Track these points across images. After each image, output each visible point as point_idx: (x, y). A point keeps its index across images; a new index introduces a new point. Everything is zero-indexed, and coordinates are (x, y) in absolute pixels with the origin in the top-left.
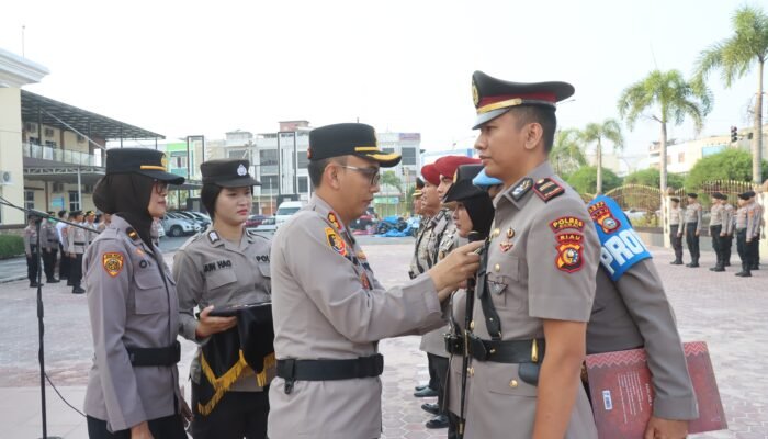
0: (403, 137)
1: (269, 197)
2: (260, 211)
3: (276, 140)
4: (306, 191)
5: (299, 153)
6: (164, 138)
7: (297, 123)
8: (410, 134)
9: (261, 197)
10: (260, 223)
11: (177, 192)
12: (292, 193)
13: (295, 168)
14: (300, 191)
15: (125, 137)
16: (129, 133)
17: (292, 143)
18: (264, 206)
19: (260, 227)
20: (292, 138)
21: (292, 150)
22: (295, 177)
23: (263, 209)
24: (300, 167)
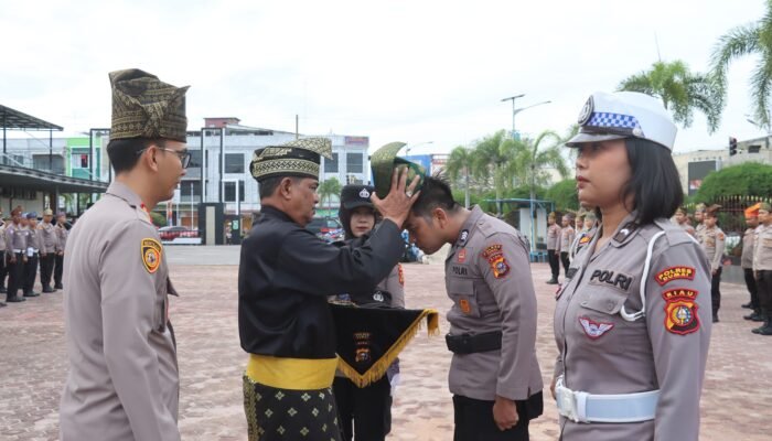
0: (349, 140)
1: (189, 206)
2: (179, 221)
3: (199, 138)
4: (234, 200)
5: (226, 155)
6: (61, 129)
7: (225, 121)
8: (357, 138)
9: (180, 206)
10: (178, 236)
11: (75, 195)
12: (217, 201)
13: (221, 172)
14: (227, 199)
15: (10, 126)
16: (15, 121)
17: (218, 144)
18: (184, 215)
19: (176, 241)
20: (218, 138)
21: (218, 152)
22: (221, 183)
23: (183, 219)
24: (226, 172)
